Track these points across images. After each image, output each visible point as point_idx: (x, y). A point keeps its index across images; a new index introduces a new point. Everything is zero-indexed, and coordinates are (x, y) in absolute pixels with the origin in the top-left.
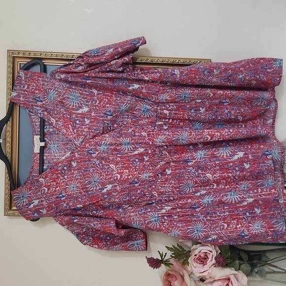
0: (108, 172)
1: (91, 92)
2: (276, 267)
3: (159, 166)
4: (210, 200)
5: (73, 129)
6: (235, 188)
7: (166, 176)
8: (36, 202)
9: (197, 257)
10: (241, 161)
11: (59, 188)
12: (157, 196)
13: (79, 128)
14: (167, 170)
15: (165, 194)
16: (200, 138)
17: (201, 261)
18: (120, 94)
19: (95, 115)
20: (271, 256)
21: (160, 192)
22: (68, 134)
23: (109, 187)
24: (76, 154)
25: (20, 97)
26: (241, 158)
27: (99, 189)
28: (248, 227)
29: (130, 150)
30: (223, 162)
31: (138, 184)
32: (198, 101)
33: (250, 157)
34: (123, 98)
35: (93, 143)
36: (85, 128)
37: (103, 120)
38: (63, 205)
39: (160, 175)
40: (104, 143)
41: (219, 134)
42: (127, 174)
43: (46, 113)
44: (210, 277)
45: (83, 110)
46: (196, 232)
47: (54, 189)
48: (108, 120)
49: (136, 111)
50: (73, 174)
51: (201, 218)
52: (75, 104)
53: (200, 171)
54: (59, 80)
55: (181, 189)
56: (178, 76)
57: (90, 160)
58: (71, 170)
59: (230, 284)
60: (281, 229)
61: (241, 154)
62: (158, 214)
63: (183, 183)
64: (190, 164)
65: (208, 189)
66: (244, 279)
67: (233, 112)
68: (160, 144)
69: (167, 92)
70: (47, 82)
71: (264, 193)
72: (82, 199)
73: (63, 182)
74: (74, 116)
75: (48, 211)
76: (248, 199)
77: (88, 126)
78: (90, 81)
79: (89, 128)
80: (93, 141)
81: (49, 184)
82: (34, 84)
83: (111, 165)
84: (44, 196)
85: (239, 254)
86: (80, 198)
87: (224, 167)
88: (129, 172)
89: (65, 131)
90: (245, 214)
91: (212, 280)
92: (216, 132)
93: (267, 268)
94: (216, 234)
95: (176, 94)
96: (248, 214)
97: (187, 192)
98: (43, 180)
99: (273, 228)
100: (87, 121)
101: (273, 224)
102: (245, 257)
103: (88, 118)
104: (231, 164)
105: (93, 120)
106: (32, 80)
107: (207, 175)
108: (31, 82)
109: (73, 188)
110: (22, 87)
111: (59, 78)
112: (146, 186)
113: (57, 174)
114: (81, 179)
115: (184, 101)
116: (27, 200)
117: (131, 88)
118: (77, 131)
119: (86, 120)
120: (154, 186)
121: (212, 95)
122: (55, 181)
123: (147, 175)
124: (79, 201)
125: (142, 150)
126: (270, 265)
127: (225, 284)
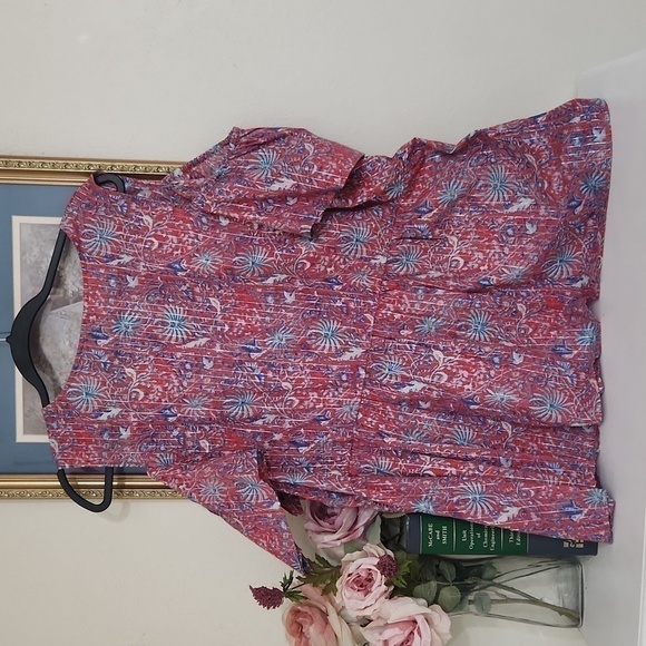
2: (512, 589)
9: (353, 577)
17: (361, 586)
20: (502, 566)
44: (379, 618)
59: (415, 632)
66: (443, 621)
85: (437, 566)
91: (382, 623)
93: (492, 593)
102: (449, 571)
126: (500, 586)
127: (407, 633)
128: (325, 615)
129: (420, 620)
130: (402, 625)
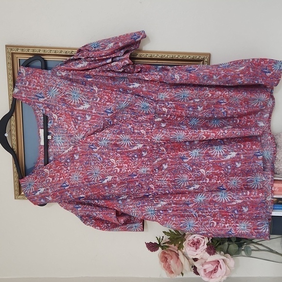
0: (108, 165)
1: (92, 89)
3: (156, 162)
4: (202, 199)
5: (75, 126)
6: (226, 183)
7: (163, 170)
8: (42, 190)
9: (191, 241)
10: (233, 161)
11: (62, 178)
12: (154, 188)
13: (80, 124)
14: (164, 165)
15: (161, 187)
16: (196, 138)
18: (121, 92)
19: (96, 112)
21: (157, 185)
22: (70, 129)
23: (110, 178)
24: (78, 148)
25: (22, 93)
26: (233, 158)
27: (100, 180)
28: (235, 227)
29: (129, 145)
30: (216, 160)
31: (136, 177)
32: (196, 100)
33: (242, 157)
34: (123, 96)
35: (94, 138)
36: (86, 124)
37: (103, 117)
38: (67, 194)
39: (157, 169)
40: (105, 139)
41: (214, 134)
42: (126, 168)
43: (48, 110)
44: (202, 259)
45: (85, 107)
46: (188, 227)
47: (58, 179)
48: (109, 117)
49: (135, 107)
50: (75, 166)
51: (193, 213)
52: (76, 101)
53: (194, 167)
54: (60, 76)
55: (176, 182)
56: (178, 80)
57: (91, 154)
58: (73, 162)
59: (219, 267)
60: (264, 231)
61: (233, 154)
62: (154, 208)
63: (178, 177)
64: (185, 161)
65: (201, 183)
66: (231, 262)
67: (229, 112)
68: (158, 141)
69: (167, 91)
70: (49, 79)
71: (252, 196)
72: (84, 189)
73: (67, 173)
74: (75, 113)
75: (53, 198)
76: (237, 200)
77: (89, 123)
78: (91, 79)
79: (90, 125)
80: (94, 137)
81: (53, 175)
82: (36, 80)
83: (111, 160)
84: (50, 185)
86: (82, 188)
87: (217, 165)
88: (128, 166)
89: (67, 126)
90: (233, 212)
91: (203, 261)
92: (212, 132)
93: (252, 247)
94: (207, 230)
95: (176, 94)
96: (236, 212)
97: (182, 186)
98: (48, 170)
99: (257, 229)
100: (88, 118)
101: (258, 226)
103: (89, 115)
104: (224, 163)
105: (94, 117)
106: (34, 76)
107: (201, 170)
108: (32, 79)
109: (76, 178)
110: (23, 83)
111: (60, 75)
112: (144, 179)
113: (61, 166)
114: (83, 170)
115: (183, 100)
116: (33, 188)
117: (131, 87)
118: (79, 127)
119: (87, 116)
120: (151, 179)
121: (210, 95)
122: (58, 172)
123: (145, 170)
124: (81, 191)
125: (140, 146)
126: (256, 243)
127: (215, 266)
128: (177, 255)
129: (221, 262)
130: (212, 263)
